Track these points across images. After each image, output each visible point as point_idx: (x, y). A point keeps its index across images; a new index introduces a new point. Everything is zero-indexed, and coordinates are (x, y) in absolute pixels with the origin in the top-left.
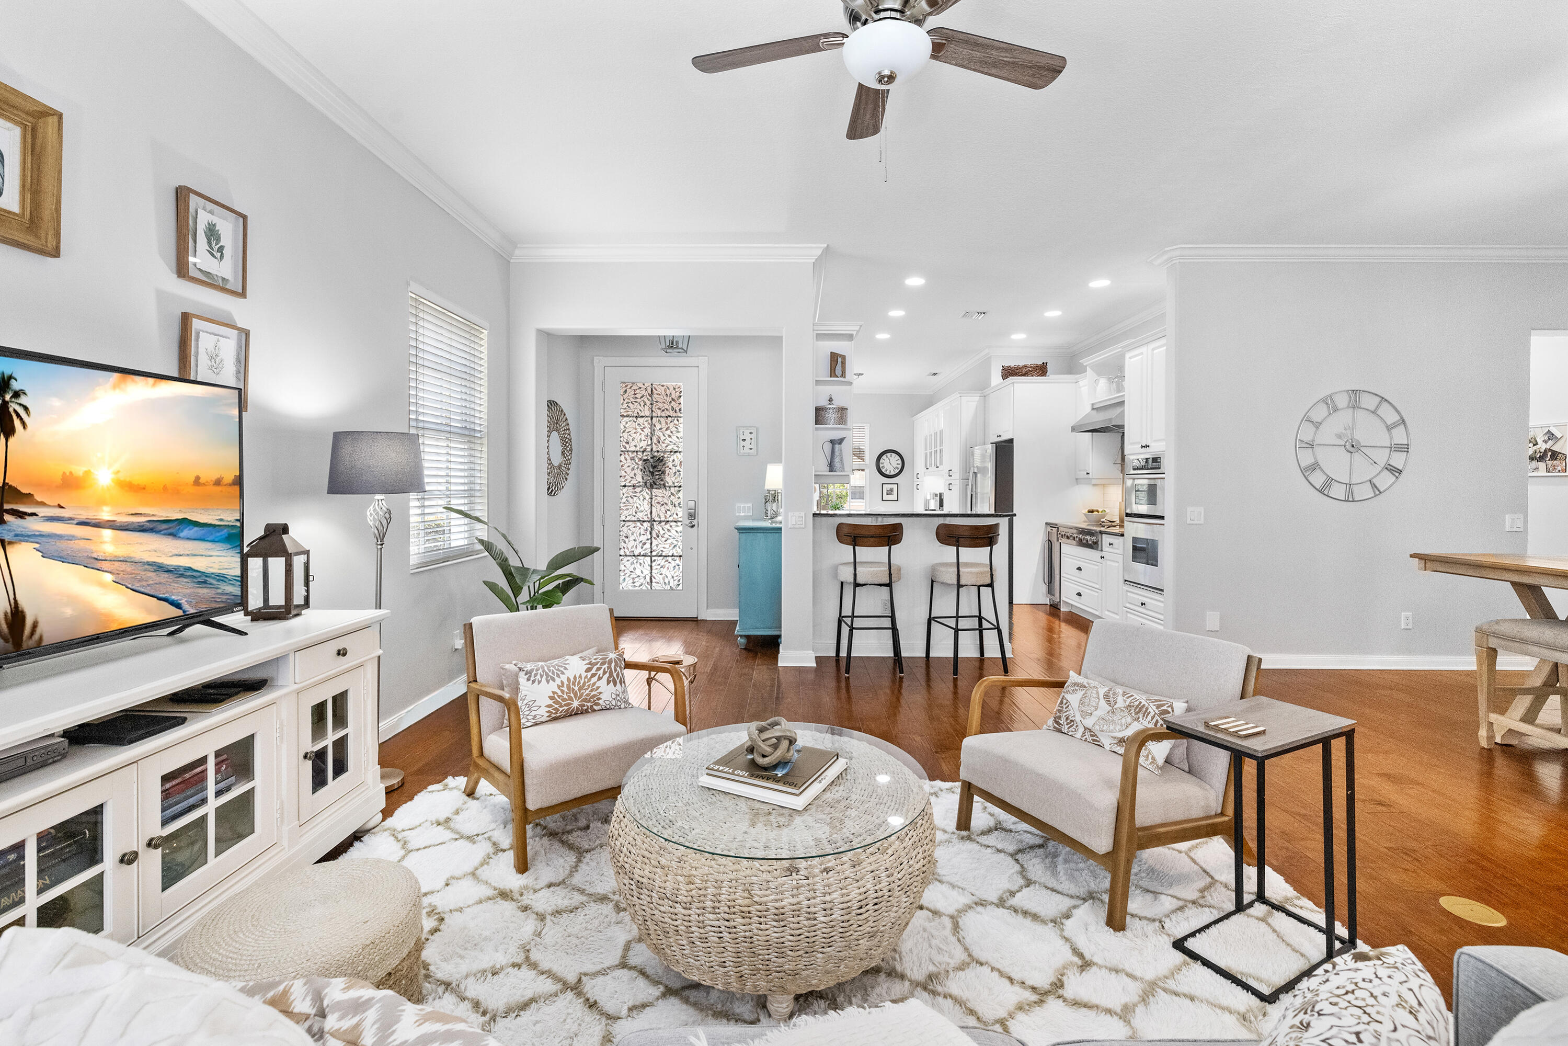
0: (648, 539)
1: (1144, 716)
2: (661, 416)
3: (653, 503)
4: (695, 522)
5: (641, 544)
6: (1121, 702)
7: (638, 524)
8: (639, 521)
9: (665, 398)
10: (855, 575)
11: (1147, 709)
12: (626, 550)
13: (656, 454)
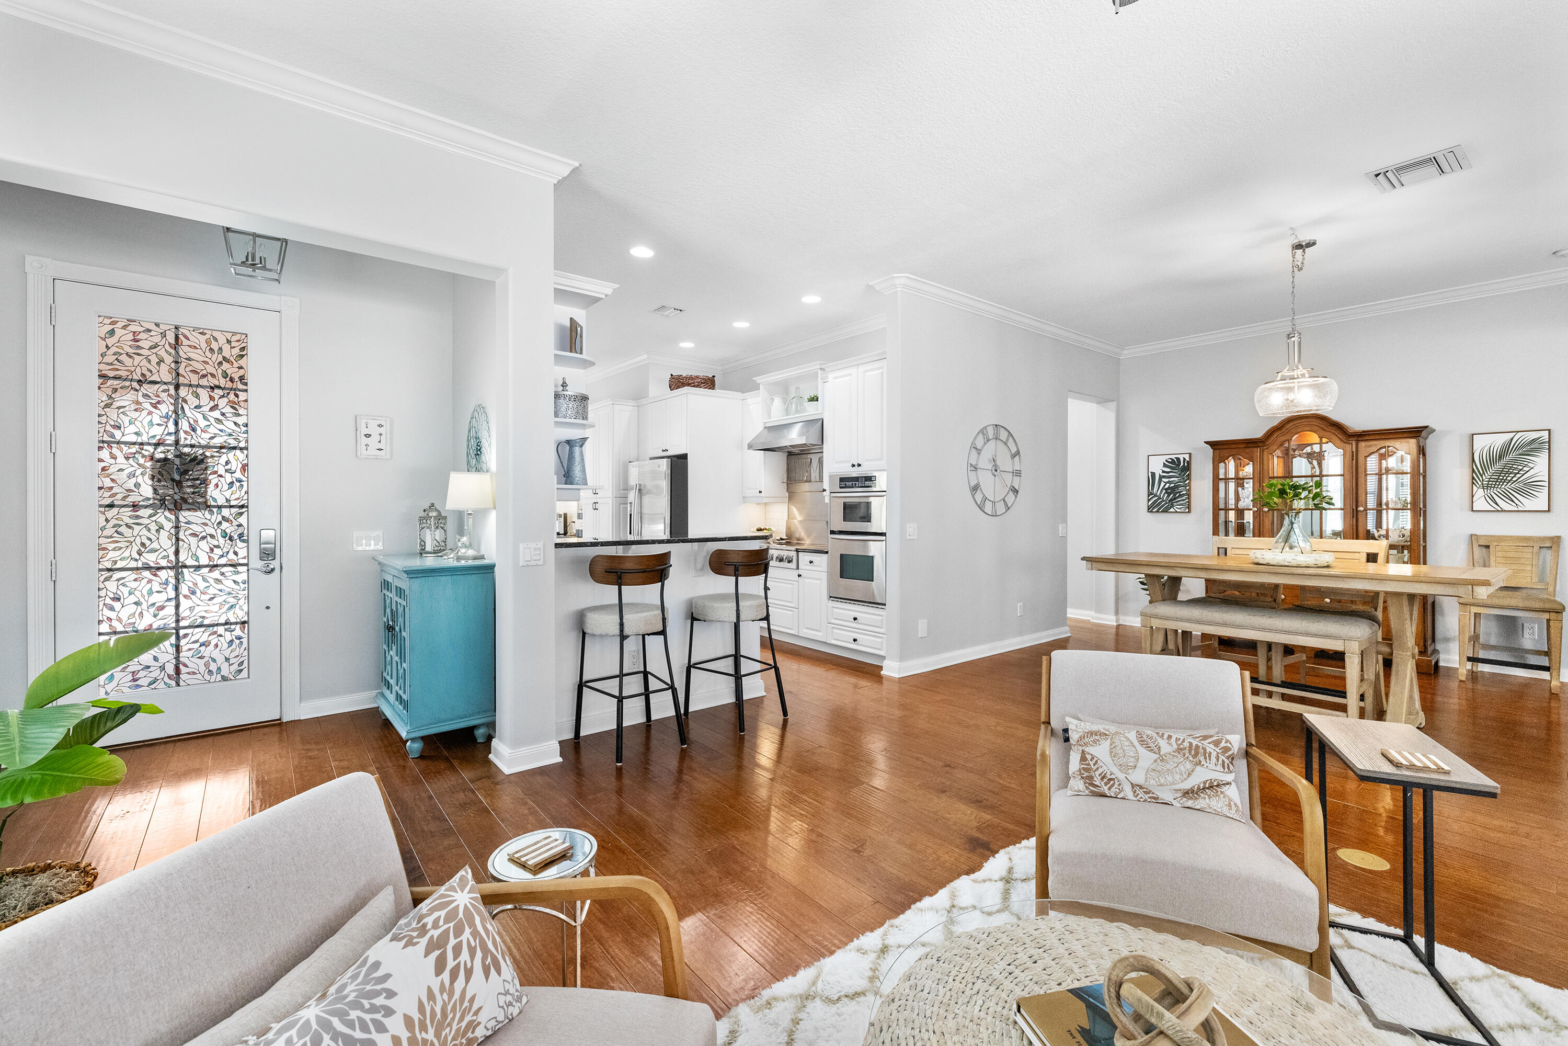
0: (169, 600)
1: (1205, 758)
2: (198, 386)
3: (181, 536)
4: (275, 564)
5: (152, 610)
6: (1165, 748)
7: (146, 574)
8: (148, 568)
9: (208, 354)
10: (622, 625)
11: (1205, 750)
12: (115, 623)
13: (186, 450)
